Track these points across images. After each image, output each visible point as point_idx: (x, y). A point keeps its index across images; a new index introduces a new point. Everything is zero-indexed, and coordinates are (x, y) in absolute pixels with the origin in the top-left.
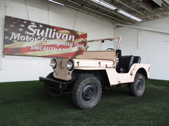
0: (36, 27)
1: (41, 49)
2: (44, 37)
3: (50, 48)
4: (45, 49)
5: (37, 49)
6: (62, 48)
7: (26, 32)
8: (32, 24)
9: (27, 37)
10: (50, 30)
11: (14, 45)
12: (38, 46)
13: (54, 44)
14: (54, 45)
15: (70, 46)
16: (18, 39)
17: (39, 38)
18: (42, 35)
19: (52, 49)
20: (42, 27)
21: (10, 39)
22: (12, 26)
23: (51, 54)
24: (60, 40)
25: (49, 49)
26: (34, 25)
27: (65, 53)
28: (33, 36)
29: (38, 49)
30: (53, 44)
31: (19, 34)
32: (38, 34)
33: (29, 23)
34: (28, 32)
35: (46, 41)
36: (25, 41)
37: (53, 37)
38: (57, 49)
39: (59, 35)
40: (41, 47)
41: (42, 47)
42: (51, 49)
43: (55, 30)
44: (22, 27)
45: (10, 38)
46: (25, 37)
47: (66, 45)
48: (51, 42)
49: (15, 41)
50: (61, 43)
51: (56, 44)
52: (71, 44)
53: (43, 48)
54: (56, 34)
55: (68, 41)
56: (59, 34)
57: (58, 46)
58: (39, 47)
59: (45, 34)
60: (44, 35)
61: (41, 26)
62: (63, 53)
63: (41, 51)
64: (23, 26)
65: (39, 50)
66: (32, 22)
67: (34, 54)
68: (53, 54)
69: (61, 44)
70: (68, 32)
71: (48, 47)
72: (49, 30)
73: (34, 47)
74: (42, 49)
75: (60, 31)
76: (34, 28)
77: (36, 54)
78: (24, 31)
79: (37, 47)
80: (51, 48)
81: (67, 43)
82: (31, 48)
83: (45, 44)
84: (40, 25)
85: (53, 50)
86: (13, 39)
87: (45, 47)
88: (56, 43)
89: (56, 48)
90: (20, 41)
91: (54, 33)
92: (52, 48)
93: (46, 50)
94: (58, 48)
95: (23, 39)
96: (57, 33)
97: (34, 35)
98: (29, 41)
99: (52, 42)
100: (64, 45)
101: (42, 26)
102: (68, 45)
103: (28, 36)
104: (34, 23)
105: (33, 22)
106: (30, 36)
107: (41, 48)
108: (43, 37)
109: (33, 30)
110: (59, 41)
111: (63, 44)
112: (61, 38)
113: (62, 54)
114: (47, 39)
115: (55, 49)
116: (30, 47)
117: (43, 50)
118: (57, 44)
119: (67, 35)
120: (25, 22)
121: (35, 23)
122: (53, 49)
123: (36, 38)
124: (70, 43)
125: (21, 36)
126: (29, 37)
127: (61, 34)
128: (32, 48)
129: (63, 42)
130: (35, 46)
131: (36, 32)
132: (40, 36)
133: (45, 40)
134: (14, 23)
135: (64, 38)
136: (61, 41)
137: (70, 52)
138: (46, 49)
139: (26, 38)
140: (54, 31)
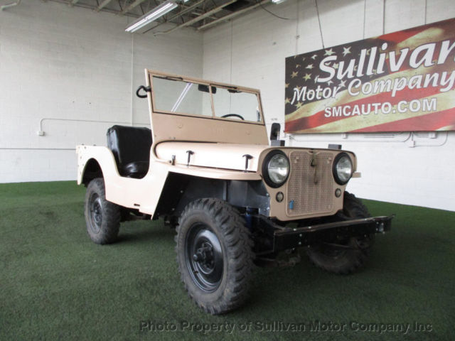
0: (335, 58)
1: (347, 113)
2: (356, 77)
3: (369, 105)
4: (356, 111)
5: (337, 115)
6: (409, 100)
7: (316, 80)
8: (328, 56)
9: (319, 89)
10: (370, 52)
11: (298, 114)
12: (340, 108)
13: (381, 91)
14: (383, 93)
15: (443, 83)
16: (304, 99)
17: (343, 84)
18: (350, 76)
19: (376, 108)
20: (349, 52)
21: (292, 103)
22: (295, 74)
23: (373, 124)
24: (402, 73)
25: (366, 111)
26: (332, 55)
27: (420, 114)
28: (329, 83)
29: (340, 115)
30: (378, 93)
31: (305, 88)
32: (340, 76)
33: (321, 54)
34: (320, 77)
35: (360, 89)
36: (315, 100)
37: (380, 70)
38: (392, 105)
39: (397, 58)
40: (347, 109)
41: (349, 107)
42: (373, 109)
43: (385, 46)
44: (309, 71)
45: (291, 101)
46: (315, 90)
47: (426, 85)
48: (373, 89)
49: (299, 105)
50: (405, 82)
51: (388, 90)
52: (448, 76)
53: (351, 110)
54: (388, 59)
55: (437, 69)
56: (398, 53)
57: (393, 95)
58: (342, 109)
59: (357, 68)
60: (355, 73)
61: (347, 51)
62: (414, 115)
63: (347, 119)
64: (310, 67)
65: (343, 117)
66: (326, 51)
67: (331, 129)
68: (377, 124)
69: (406, 87)
70: (437, 32)
71: (363, 106)
72: (368, 54)
73: (331, 110)
74: (349, 113)
75: (401, 45)
76: (331, 64)
77: (335, 129)
78: (313, 77)
79: (337, 109)
80: (373, 105)
81: (428, 76)
82: (326, 115)
83: (357, 99)
84: (343, 51)
85: (380, 110)
86: (296, 102)
87: (356, 106)
88: (389, 87)
89: (389, 104)
90: (307, 102)
91: (383, 57)
92: (376, 105)
93: (359, 114)
94: (394, 102)
95: (310, 96)
96: (392, 55)
97: (332, 80)
98: (323, 98)
99: (376, 87)
100: (419, 87)
101: (350, 50)
102: (435, 84)
103: (319, 87)
104: (331, 50)
105: (328, 49)
106: (324, 85)
107: (347, 111)
108: (352, 79)
109: (329, 68)
110: (399, 78)
111: (412, 85)
112: (406, 65)
113: (410, 119)
114: (363, 83)
115: (386, 106)
116: (324, 112)
117: (350, 116)
118: (392, 91)
119: (431, 47)
120: (313, 57)
121: (333, 51)
122: (380, 107)
123: (335, 88)
124: (445, 74)
125: (307, 91)
126: (321, 90)
127: (405, 52)
128: (328, 114)
129: (413, 78)
130: (335, 108)
131: (337, 71)
132: (345, 78)
133: (357, 86)
134: (297, 66)
135: (417, 61)
136: (405, 77)
137: (443, 109)
138: (358, 112)
139: (316, 93)
140: (383, 52)
